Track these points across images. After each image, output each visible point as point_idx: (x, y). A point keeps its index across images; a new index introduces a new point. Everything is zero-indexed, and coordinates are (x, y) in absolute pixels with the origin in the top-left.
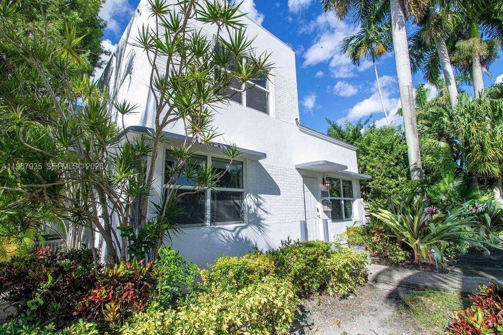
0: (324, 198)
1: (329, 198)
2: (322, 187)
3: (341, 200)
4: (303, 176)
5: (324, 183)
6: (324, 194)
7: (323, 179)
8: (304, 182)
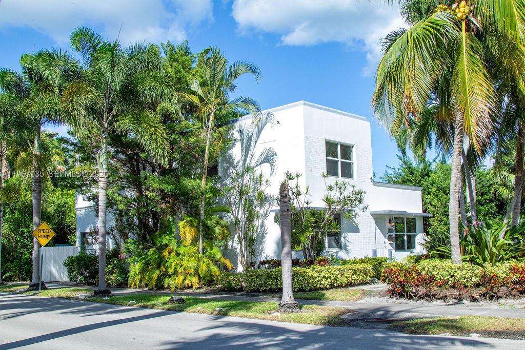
0: (389, 234)
1: (393, 234)
2: (388, 226)
3: (404, 235)
4: (375, 219)
5: (390, 223)
6: (390, 231)
7: (390, 220)
8: (376, 223)
